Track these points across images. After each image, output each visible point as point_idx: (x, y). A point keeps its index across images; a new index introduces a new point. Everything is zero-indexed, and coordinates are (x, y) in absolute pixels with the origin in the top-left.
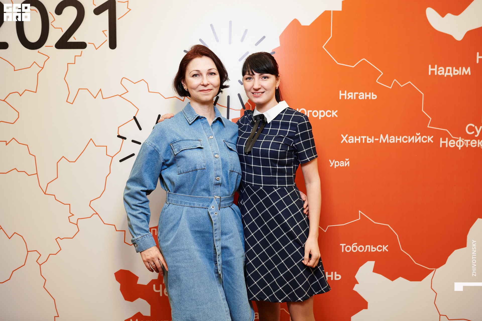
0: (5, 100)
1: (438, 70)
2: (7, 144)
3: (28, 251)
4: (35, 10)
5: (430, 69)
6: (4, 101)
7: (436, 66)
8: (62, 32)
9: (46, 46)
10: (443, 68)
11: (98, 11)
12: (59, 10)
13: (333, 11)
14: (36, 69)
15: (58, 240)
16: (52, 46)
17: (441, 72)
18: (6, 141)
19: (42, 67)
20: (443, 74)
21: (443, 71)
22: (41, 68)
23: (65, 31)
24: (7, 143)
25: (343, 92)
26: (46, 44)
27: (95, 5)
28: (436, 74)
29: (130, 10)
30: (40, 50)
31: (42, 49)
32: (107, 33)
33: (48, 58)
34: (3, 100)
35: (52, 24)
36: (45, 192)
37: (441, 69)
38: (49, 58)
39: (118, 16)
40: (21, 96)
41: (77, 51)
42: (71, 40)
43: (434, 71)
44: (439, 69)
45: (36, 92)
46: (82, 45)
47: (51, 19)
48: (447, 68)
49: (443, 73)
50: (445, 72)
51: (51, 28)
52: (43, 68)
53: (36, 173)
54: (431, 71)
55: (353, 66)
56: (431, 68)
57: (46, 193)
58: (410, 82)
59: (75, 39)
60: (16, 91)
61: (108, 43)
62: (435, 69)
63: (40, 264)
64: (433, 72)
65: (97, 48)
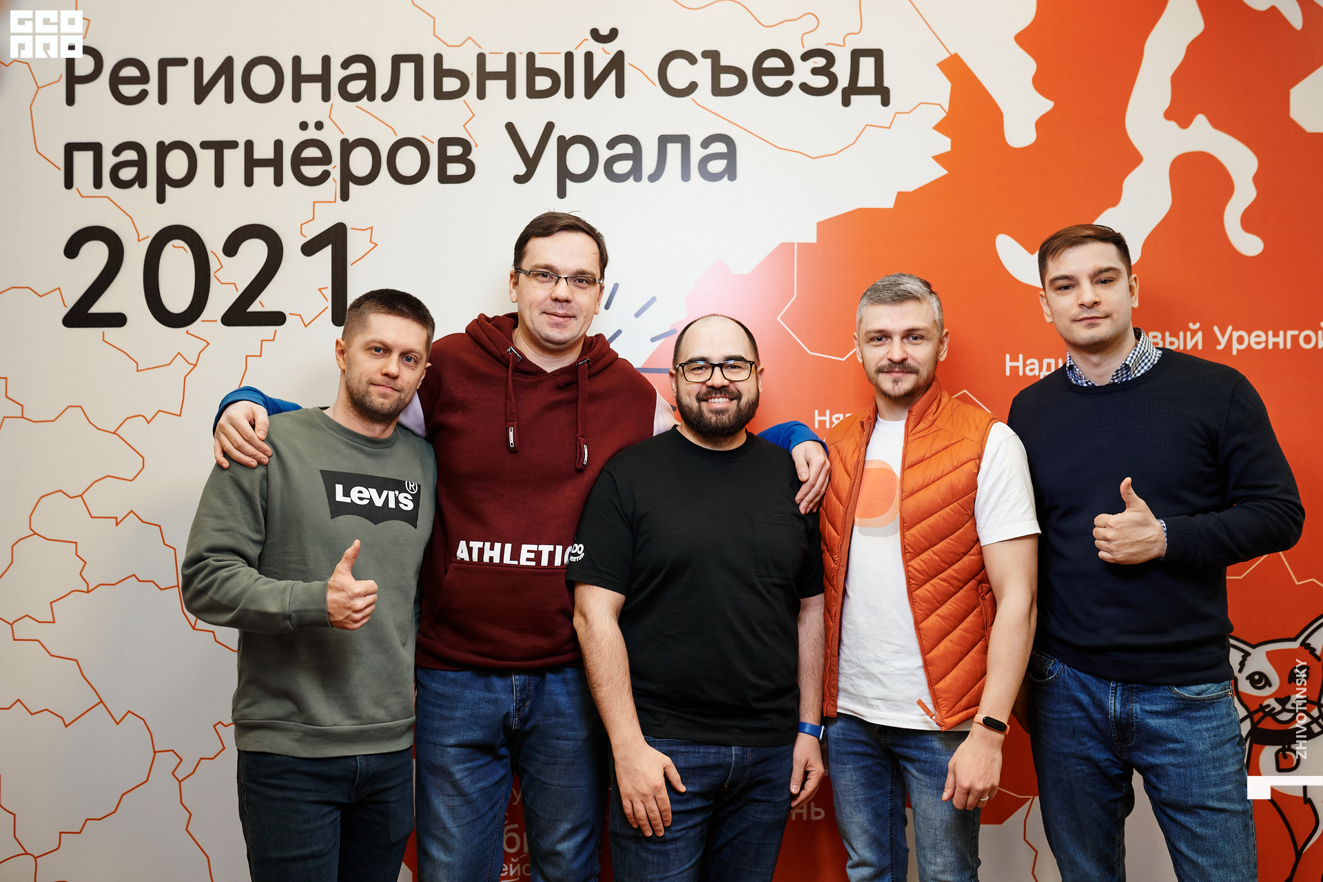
0: (117, 432)
1: (1025, 366)
2: (117, 524)
3: (156, 750)
4: (183, 248)
5: (1009, 364)
6: (114, 433)
7: (1021, 356)
8: (237, 290)
9: (202, 321)
10: (1036, 361)
11: (310, 248)
12: (231, 247)
13: (798, 243)
14: (181, 367)
15: (219, 727)
16: (216, 321)
17: (1032, 370)
18: (116, 518)
19: (195, 363)
20: (1037, 374)
21: (1037, 366)
22: (193, 366)
23: (241, 290)
24: (118, 521)
25: (822, 414)
26: (203, 316)
27: (305, 237)
28: (1021, 373)
29: (376, 245)
30: (192, 328)
31: (196, 327)
32: (328, 293)
33: (206, 344)
34: (113, 431)
35: (216, 274)
36: (193, 625)
37: (1033, 364)
38: (208, 344)
39: (350, 259)
40: (148, 423)
41: (267, 331)
42: (255, 307)
43: (1017, 367)
44: (1028, 362)
45: (180, 415)
46: (277, 319)
47: (214, 265)
48: (1045, 361)
49: (1036, 372)
50: (1041, 369)
51: (214, 283)
52: (195, 365)
53: (177, 584)
54: (1011, 367)
55: (843, 358)
56: (1011, 360)
57: (196, 627)
58: (965, 391)
59: (263, 306)
60: (140, 414)
61: (328, 314)
62: (1020, 364)
63: (180, 780)
64: (1014, 370)
65: (306, 324)
